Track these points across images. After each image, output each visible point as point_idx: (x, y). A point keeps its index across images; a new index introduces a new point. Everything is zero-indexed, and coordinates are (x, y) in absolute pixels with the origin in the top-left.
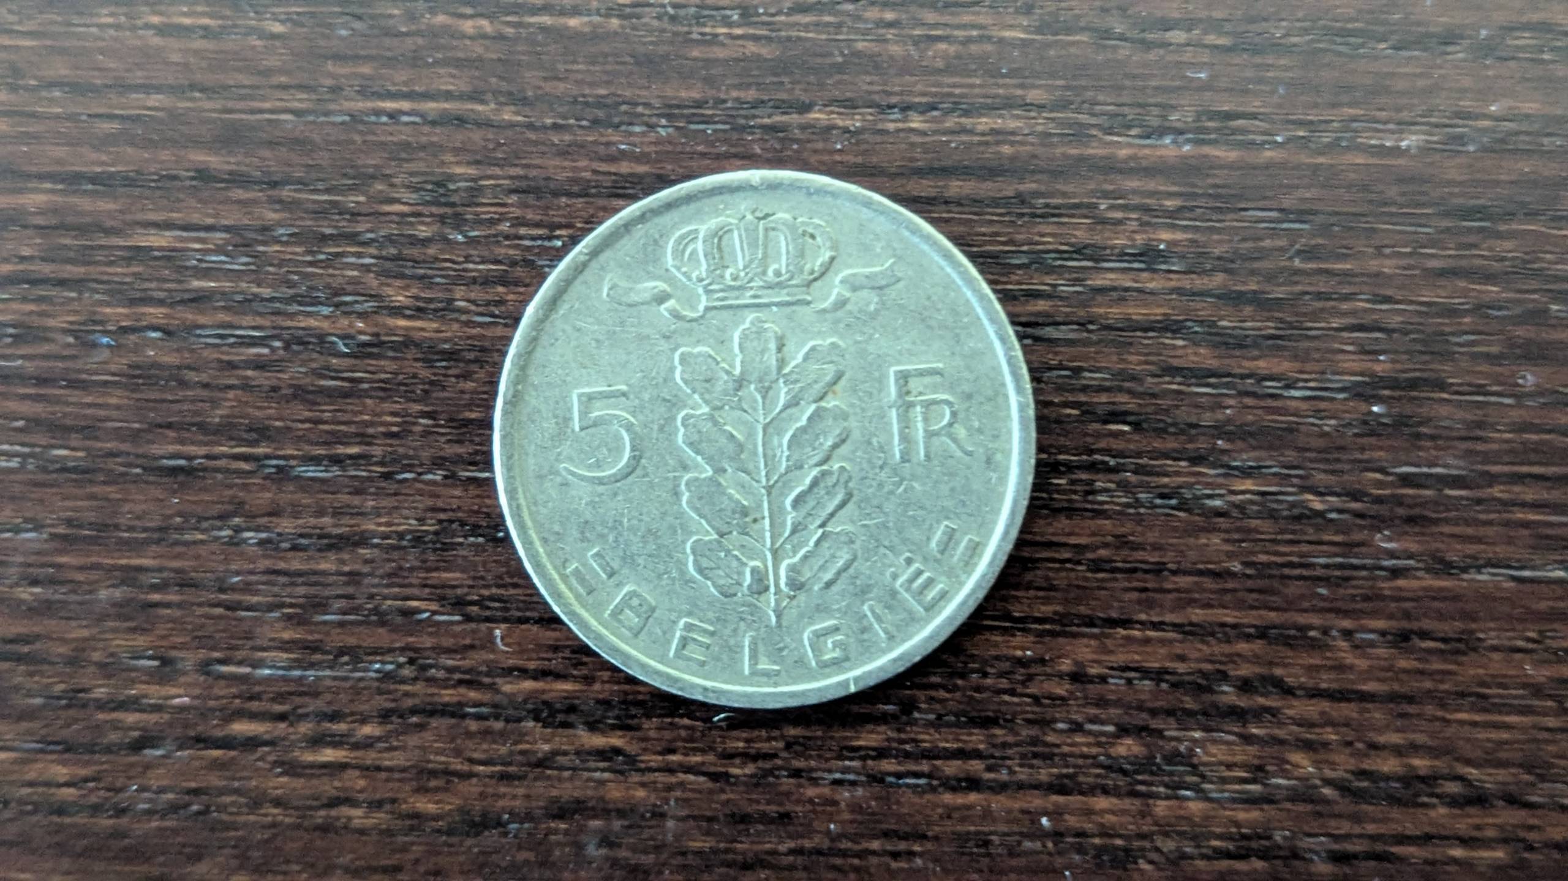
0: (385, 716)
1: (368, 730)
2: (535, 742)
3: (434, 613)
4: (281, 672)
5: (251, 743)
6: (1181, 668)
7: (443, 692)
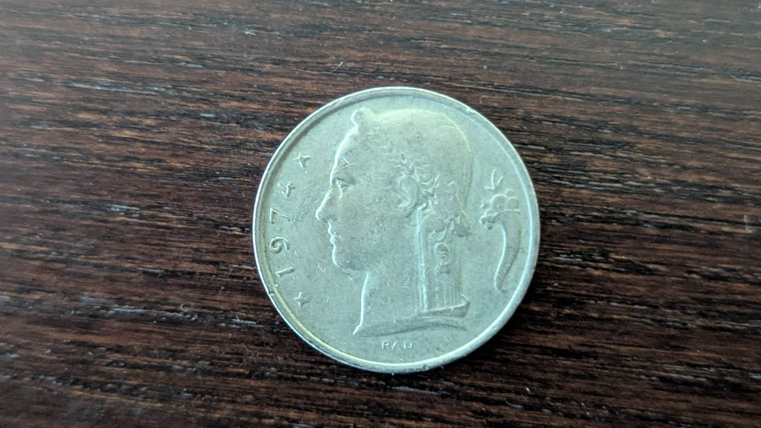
0: (158, 115)
1: (149, 122)
2: (236, 135)
3: (188, 62)
4: (106, 89)
5: (88, 125)
6: (583, 117)
7: (190, 105)
